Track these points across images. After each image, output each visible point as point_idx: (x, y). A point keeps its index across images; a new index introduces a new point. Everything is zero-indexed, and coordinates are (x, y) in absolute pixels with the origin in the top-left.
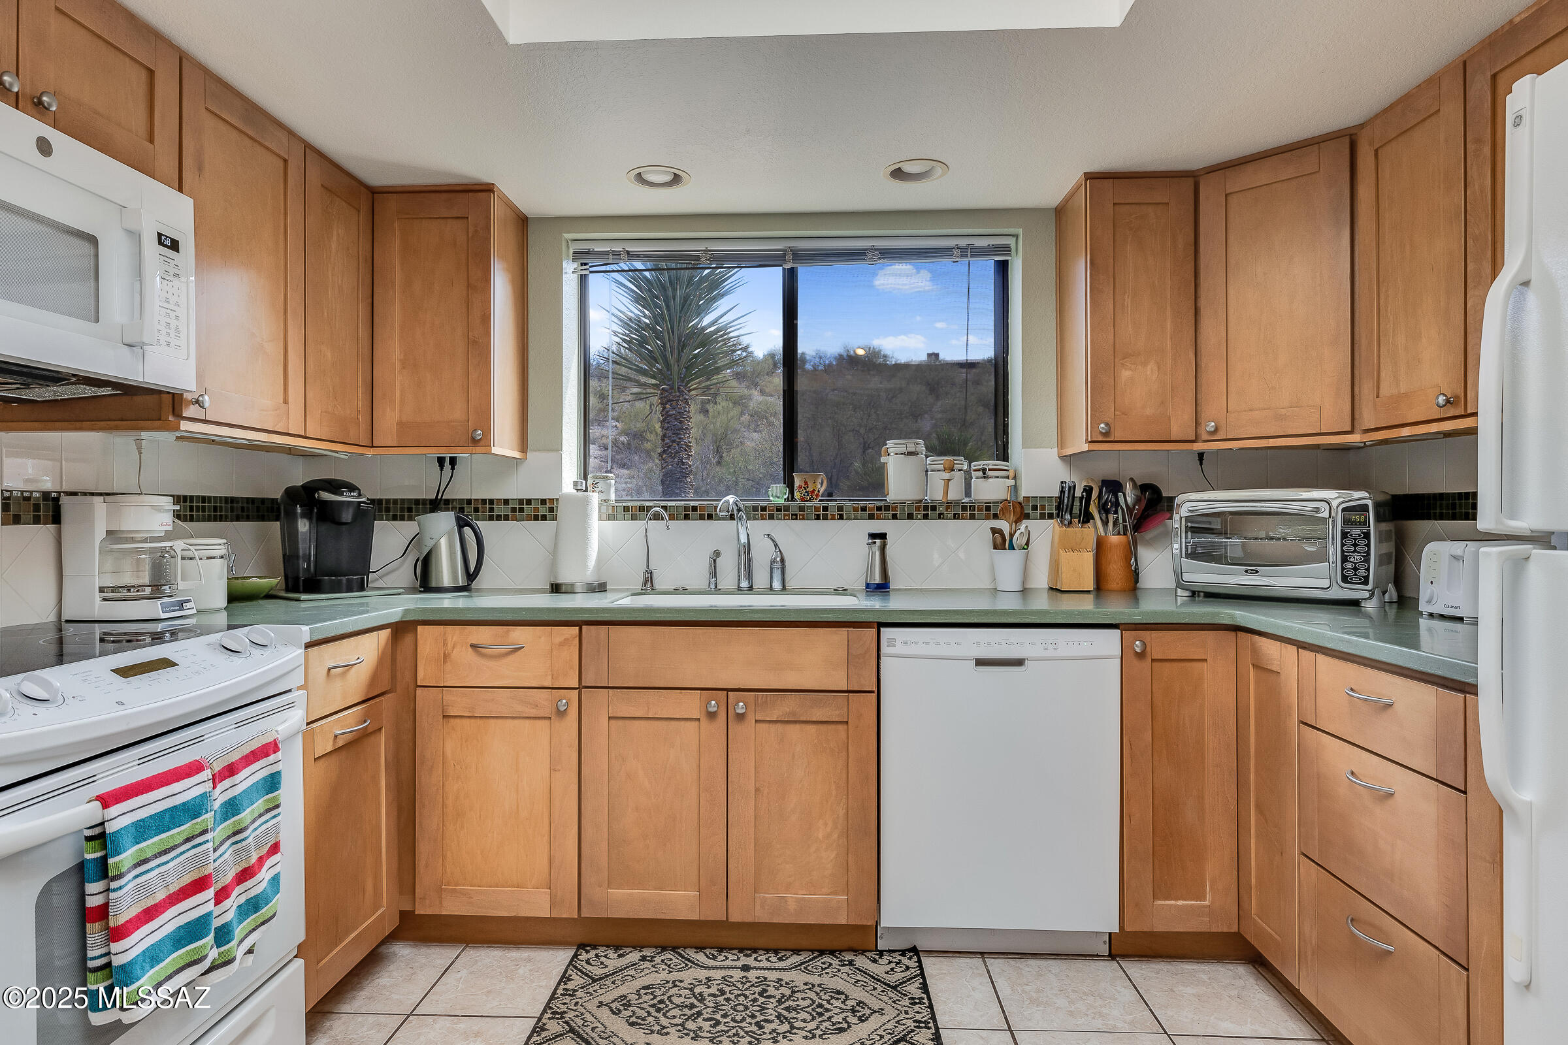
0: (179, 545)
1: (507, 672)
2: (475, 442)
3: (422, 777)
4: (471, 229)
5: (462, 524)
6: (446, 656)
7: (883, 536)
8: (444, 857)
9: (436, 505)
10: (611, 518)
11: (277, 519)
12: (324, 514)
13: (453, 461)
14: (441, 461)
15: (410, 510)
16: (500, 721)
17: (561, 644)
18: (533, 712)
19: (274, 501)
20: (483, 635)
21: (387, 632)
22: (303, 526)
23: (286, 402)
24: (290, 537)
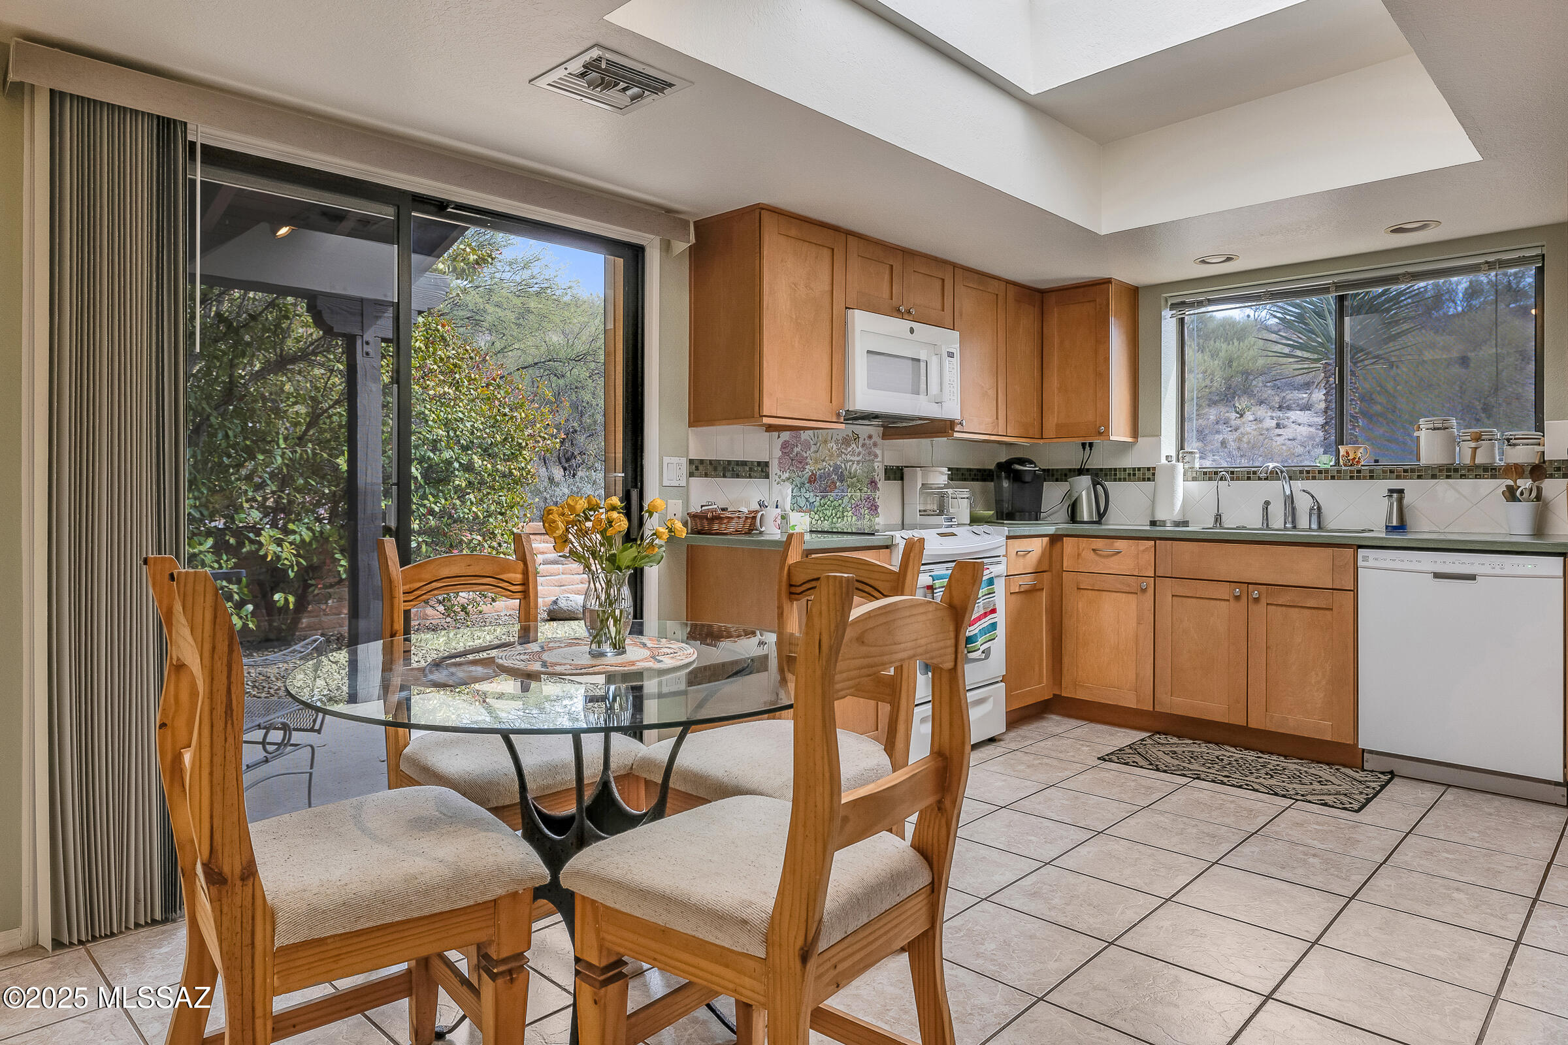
0: (950, 491)
1: (1114, 565)
2: (1100, 434)
3: (1065, 621)
4: (1098, 307)
5: (1095, 484)
6: (1079, 555)
7: (1401, 491)
8: (1077, 667)
9: (1081, 472)
10: (1194, 479)
11: (992, 480)
12: (1017, 477)
13: (1091, 445)
14: (1084, 445)
15: (1066, 475)
16: (1109, 593)
17: (1144, 551)
18: (1127, 589)
19: (990, 470)
20: (1099, 544)
21: (1046, 539)
22: (1006, 484)
23: (997, 418)
24: (999, 490)
